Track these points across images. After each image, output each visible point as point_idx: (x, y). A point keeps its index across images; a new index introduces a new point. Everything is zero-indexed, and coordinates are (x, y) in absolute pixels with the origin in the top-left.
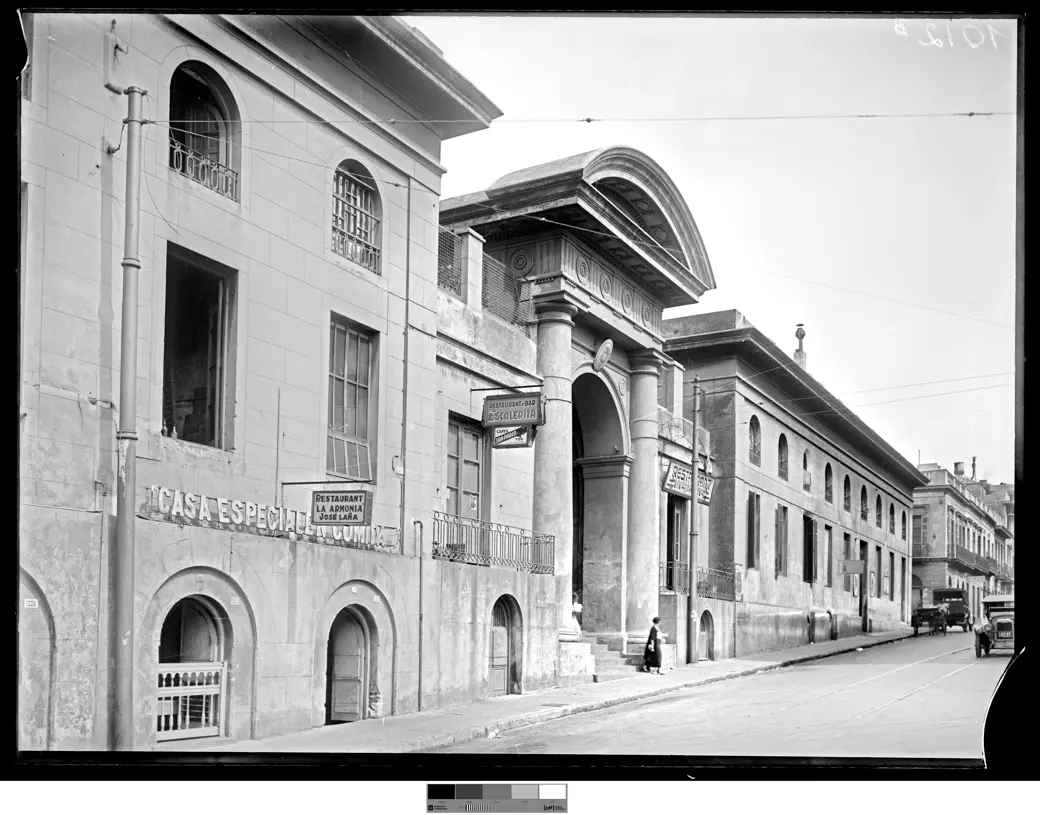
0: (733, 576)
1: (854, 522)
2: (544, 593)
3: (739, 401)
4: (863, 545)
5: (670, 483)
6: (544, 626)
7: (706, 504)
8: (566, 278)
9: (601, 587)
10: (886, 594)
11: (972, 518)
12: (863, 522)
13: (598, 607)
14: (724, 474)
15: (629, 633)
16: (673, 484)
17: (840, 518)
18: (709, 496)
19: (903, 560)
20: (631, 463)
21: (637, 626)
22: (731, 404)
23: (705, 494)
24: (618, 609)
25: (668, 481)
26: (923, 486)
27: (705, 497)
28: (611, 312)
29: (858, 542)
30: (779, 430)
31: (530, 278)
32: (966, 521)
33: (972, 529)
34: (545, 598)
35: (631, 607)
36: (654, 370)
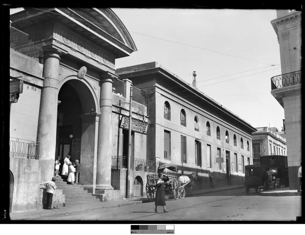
0: (155, 162)
1: (222, 144)
2: (30, 167)
3: (157, 95)
4: (228, 152)
5: (123, 125)
6: (30, 181)
7: (145, 134)
8: (55, 40)
9: (86, 166)
10: (240, 171)
11: (280, 144)
12: (227, 144)
13: (85, 175)
14: (152, 123)
15: (97, 185)
16: (124, 125)
17: (214, 142)
18: (146, 131)
19: (248, 158)
20: (100, 116)
21: (100, 182)
22: (154, 96)
23: (144, 130)
24: (92, 175)
25: (122, 124)
26: (255, 132)
27: (144, 131)
28: (84, 56)
29: (225, 152)
30: (181, 108)
31: (42, 40)
32: (278, 145)
33: (281, 149)
34: (30, 170)
35: (98, 174)
36: (109, 80)
